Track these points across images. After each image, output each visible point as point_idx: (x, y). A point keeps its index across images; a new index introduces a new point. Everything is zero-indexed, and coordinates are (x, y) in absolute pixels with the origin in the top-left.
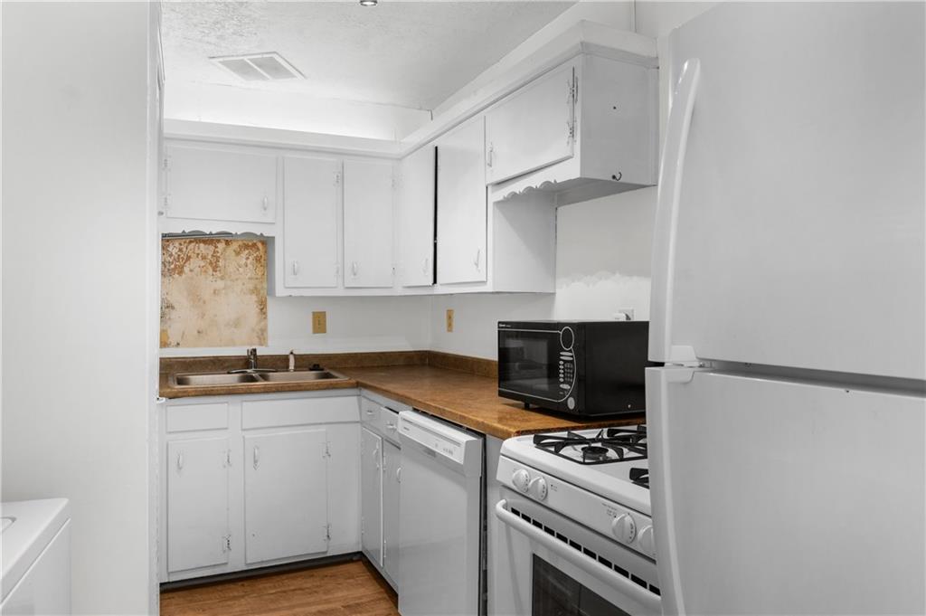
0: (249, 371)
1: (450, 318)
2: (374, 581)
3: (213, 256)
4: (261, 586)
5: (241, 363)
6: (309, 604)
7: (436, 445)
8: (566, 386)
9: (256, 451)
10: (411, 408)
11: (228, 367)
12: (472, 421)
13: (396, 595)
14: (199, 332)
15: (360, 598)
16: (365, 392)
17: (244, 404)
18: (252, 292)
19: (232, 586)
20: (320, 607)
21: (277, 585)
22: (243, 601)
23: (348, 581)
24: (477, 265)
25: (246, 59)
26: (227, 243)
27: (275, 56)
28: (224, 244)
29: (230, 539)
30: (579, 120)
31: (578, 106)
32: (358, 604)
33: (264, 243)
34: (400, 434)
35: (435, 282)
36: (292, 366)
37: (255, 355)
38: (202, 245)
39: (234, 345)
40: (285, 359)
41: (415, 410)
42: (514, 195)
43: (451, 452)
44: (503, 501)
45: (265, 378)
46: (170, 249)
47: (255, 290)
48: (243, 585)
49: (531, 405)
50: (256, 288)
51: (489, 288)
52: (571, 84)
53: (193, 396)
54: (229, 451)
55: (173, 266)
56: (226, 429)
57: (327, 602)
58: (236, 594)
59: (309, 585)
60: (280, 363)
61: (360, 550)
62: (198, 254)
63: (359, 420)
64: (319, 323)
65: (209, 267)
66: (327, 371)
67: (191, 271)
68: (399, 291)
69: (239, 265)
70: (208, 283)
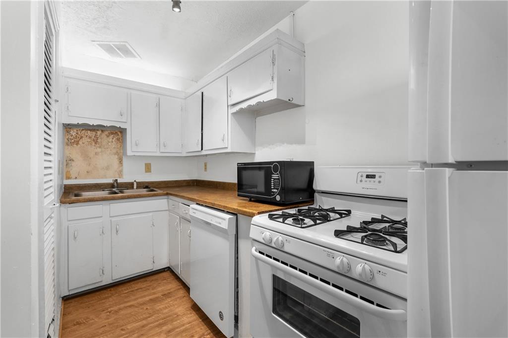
0: (114, 189)
1: (206, 166)
2: (176, 281)
3: (95, 137)
4: (120, 290)
5: (110, 186)
6: (145, 296)
7: (211, 220)
8: (275, 190)
9: (118, 227)
10: (195, 203)
11: (102, 188)
12: (231, 208)
13: (189, 289)
14: (87, 172)
15: (170, 290)
16: (171, 197)
17: (111, 204)
18: (115, 154)
19: (105, 291)
20: (151, 297)
21: (128, 288)
22: (111, 299)
23: (164, 281)
24: (223, 140)
25: (111, 44)
26: (102, 131)
27: (126, 44)
28: (101, 132)
29: (104, 269)
30: (276, 73)
31: (276, 67)
32: (169, 293)
33: (121, 132)
34: (191, 215)
35: (202, 149)
36: (135, 187)
37: (117, 182)
38: (89, 132)
39: (106, 178)
40: (132, 184)
41: (197, 204)
42: (241, 109)
43: (220, 223)
44: (254, 248)
45: (122, 192)
46: (72, 133)
47: (117, 153)
48: (110, 290)
49: (252, 199)
50: (117, 152)
51: (228, 150)
52: (272, 57)
53: (83, 202)
54: (103, 227)
55: (73, 141)
56: (101, 217)
57: (154, 293)
58: (107, 295)
59: (144, 286)
60: (130, 186)
61: (168, 265)
62: (87, 136)
63: (167, 209)
64: (148, 168)
65: (93, 142)
66: (152, 188)
67: (83, 143)
68: (185, 155)
69: (109, 142)
70: (92, 150)
